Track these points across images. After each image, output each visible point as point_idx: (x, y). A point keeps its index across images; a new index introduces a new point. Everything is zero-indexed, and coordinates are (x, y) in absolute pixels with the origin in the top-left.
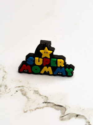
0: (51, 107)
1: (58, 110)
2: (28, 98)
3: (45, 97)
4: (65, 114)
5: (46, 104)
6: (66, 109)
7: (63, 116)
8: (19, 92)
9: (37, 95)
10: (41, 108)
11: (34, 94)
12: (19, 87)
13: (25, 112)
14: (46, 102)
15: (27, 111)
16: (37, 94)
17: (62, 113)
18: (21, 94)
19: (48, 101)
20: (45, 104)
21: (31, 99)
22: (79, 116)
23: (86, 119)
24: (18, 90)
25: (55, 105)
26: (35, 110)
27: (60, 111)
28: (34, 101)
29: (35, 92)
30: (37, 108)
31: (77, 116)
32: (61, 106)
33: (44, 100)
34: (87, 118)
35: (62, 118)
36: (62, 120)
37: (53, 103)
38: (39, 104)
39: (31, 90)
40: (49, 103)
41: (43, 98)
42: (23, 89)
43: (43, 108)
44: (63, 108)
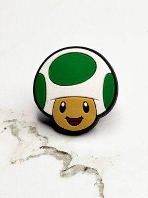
0: (51, 155)
1: (59, 159)
2: (19, 139)
3: (45, 137)
4: (69, 166)
5: (45, 149)
6: (71, 158)
7: (65, 170)
8: (9, 129)
9: (33, 134)
10: (35, 156)
11: (29, 132)
12: (10, 121)
13: (13, 163)
14: (44, 147)
15: (16, 161)
16: (34, 132)
17: (65, 165)
18: (11, 134)
19: (48, 145)
20: (43, 150)
21: (24, 142)
22: (88, 169)
23: (97, 174)
24: (8, 126)
25: (58, 151)
26: (28, 159)
27: (62, 161)
28: (28, 145)
29: (30, 129)
30: (31, 157)
31: (86, 169)
32: (65, 153)
33: (43, 143)
34: (99, 173)
35: (64, 173)
36: (63, 176)
37: (54, 148)
38: (34, 150)
39: (25, 127)
40: (49, 147)
41: (41, 140)
42: (14, 125)
43: (39, 156)
44: (67, 156)
